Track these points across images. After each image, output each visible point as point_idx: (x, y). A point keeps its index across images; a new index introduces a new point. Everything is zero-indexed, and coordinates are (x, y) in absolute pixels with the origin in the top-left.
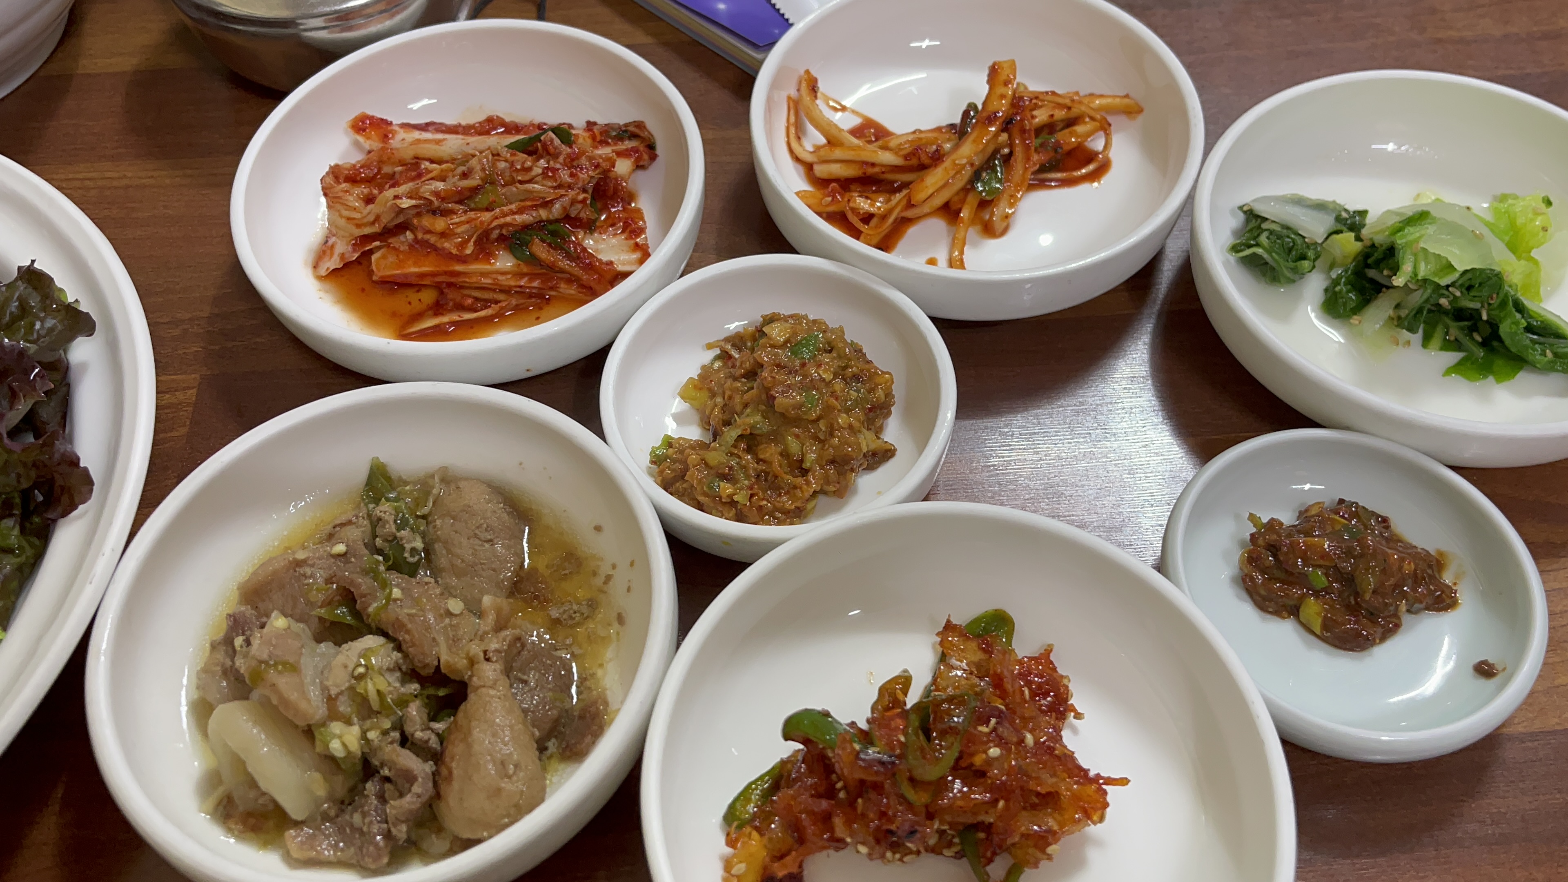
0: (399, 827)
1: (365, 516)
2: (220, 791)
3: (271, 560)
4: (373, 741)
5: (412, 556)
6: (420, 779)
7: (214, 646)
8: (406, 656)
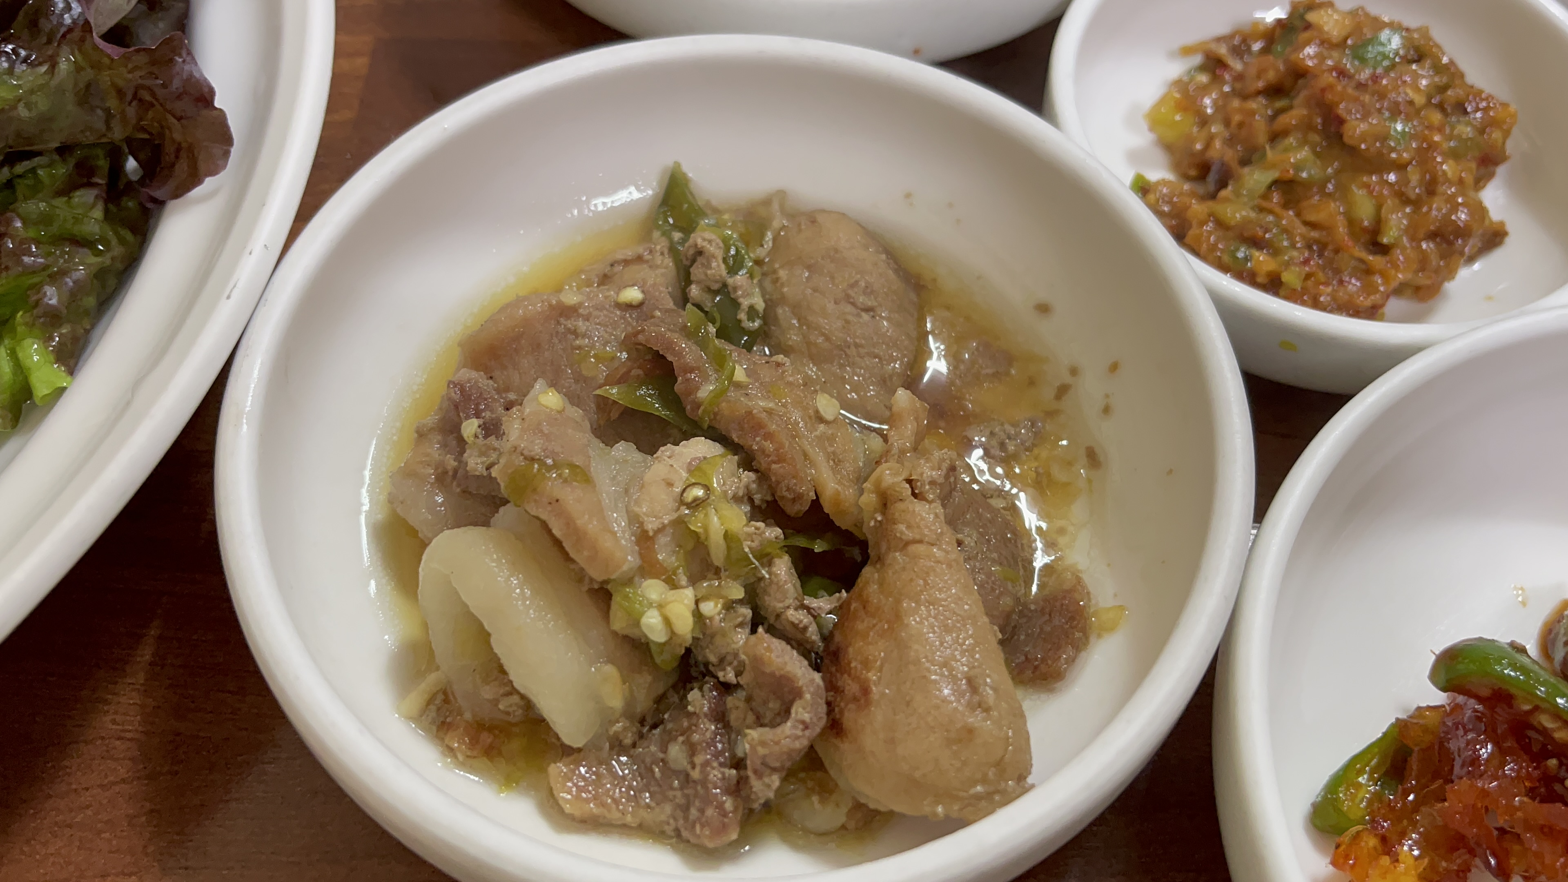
0: (766, 780)
1: (666, 251)
2: (431, 680)
3: (518, 302)
4: (711, 619)
5: (751, 318)
6: (808, 696)
7: (421, 435)
8: (763, 476)
